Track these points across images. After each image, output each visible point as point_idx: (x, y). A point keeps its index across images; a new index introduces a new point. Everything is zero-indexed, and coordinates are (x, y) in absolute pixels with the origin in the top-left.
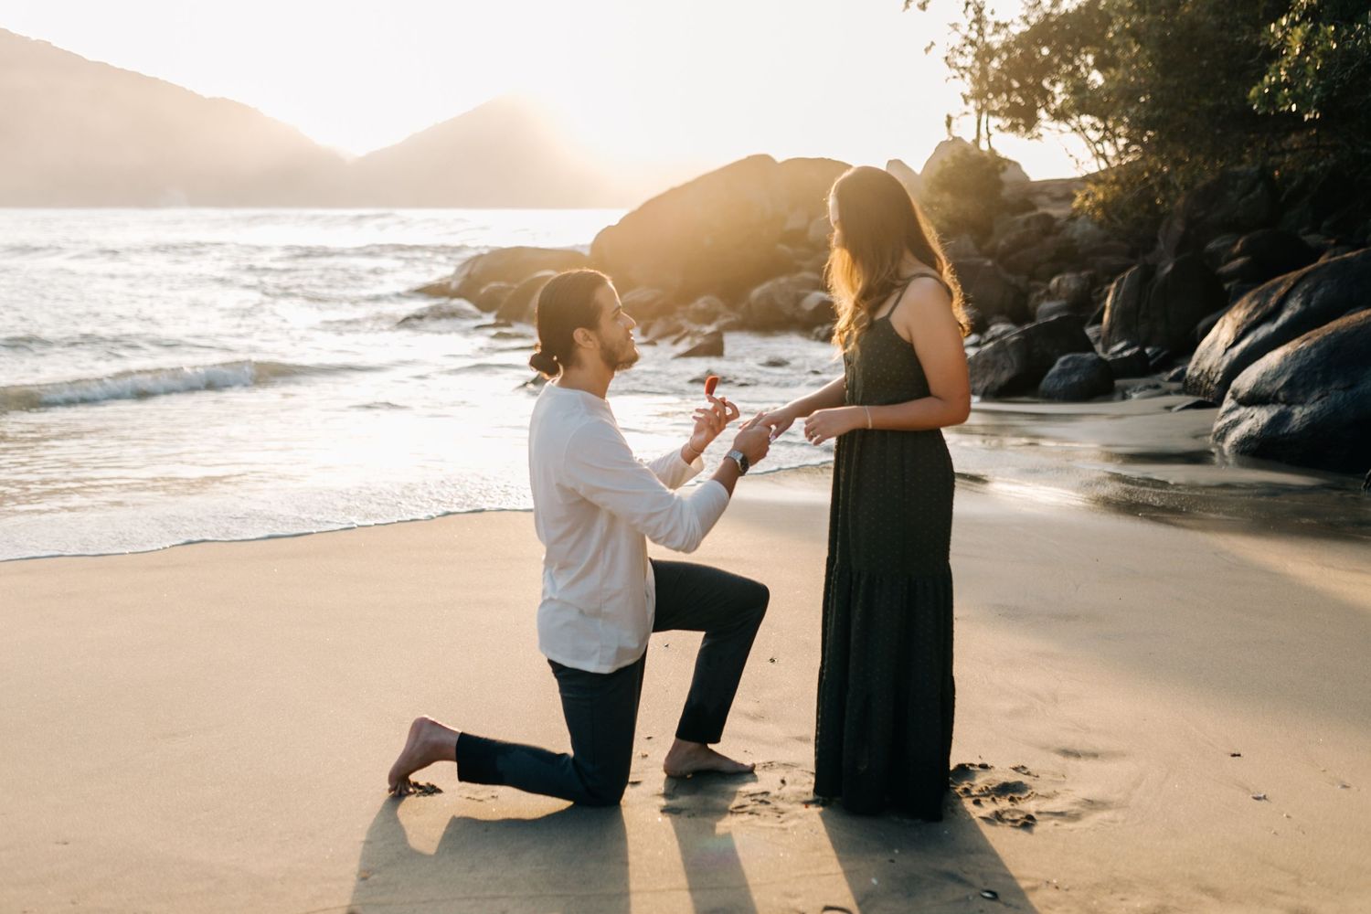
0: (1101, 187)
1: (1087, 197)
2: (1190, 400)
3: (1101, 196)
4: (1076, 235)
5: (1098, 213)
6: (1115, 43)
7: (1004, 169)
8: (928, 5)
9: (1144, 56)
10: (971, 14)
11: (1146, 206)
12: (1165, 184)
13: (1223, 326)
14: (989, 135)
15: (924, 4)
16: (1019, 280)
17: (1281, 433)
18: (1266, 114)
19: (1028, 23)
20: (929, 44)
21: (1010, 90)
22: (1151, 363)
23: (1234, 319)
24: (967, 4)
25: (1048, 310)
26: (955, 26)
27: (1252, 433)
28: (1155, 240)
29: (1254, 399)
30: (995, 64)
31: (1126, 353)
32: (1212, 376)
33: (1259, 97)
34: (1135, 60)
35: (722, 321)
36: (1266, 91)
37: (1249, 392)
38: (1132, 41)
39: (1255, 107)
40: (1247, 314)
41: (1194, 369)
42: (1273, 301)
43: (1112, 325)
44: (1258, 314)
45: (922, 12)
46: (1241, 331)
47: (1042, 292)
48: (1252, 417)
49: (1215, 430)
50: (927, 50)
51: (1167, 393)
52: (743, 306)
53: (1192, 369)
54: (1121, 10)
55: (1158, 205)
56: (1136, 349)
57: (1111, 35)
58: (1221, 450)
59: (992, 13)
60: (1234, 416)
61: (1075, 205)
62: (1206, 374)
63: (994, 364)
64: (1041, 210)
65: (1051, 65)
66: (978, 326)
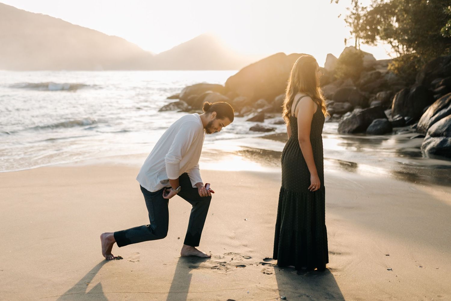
0: (397, 62)
1: (392, 66)
3: (397, 66)
4: (388, 79)
5: (396, 71)
6: (398, 13)
7: (363, 57)
8: (339, 2)
9: (408, 18)
10: (354, 4)
11: (412, 69)
12: (419, 61)
13: (430, 110)
14: (359, 45)
15: (337, 1)
16: (366, 94)
17: (444, 146)
18: (447, 38)
19: (373, 7)
20: (340, 15)
21: (366, 30)
22: (407, 123)
23: (434, 107)
24: (352, 1)
25: (374, 104)
26: (348, 9)
27: (434, 147)
28: (415, 81)
29: (435, 135)
30: (361, 21)
31: (398, 119)
32: (425, 127)
33: (444, 31)
34: (405, 19)
35: (266, 108)
36: (447, 29)
37: (434, 133)
38: (404, 13)
39: (443, 35)
40: (438, 106)
41: (420, 124)
42: (447, 101)
43: (395, 109)
44: (442, 105)
45: (337, 4)
46: (435, 111)
47: (374, 98)
48: (435, 141)
49: (422, 145)
50: (339, 17)
52: (273, 103)
54: (400, 3)
55: (416, 68)
56: (401, 118)
57: (397, 11)
58: (424, 152)
59: (361, 4)
60: (429, 141)
61: (389, 68)
62: (423, 126)
63: (352, 122)
64: (377, 70)
65: (381, 21)
66: (351, 110)
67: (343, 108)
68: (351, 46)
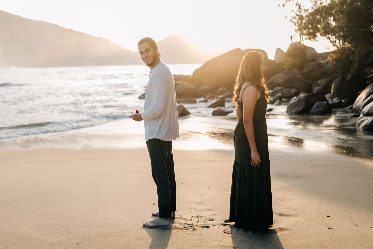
0: (335, 54)
1: (331, 57)
2: (353, 114)
3: (335, 57)
4: (328, 68)
5: (334, 62)
6: (335, 14)
7: (307, 50)
9: (343, 17)
10: (298, 7)
11: (347, 59)
12: (353, 53)
13: (363, 93)
14: (303, 41)
16: (309, 81)
19: (313, 9)
20: (286, 16)
21: (308, 28)
22: (344, 104)
23: (366, 91)
24: (296, 5)
25: (316, 89)
26: (293, 11)
27: (367, 124)
28: (350, 69)
29: (368, 114)
30: (304, 21)
31: (336, 102)
32: (360, 108)
34: (341, 19)
35: (226, 94)
37: (367, 112)
38: (339, 13)
40: (369, 90)
41: (355, 106)
43: (333, 93)
45: (283, 7)
46: (368, 95)
47: (316, 85)
48: (367, 119)
49: (357, 123)
50: (285, 18)
51: (348, 112)
53: (354, 106)
54: (336, 5)
55: (351, 59)
56: (339, 100)
57: (333, 12)
58: (359, 129)
59: (304, 7)
60: (362, 119)
61: (328, 59)
62: (358, 107)
63: (298, 105)
64: (319, 61)
65: (320, 21)
66: (297, 94)
67: (290, 93)
68: (297, 42)
